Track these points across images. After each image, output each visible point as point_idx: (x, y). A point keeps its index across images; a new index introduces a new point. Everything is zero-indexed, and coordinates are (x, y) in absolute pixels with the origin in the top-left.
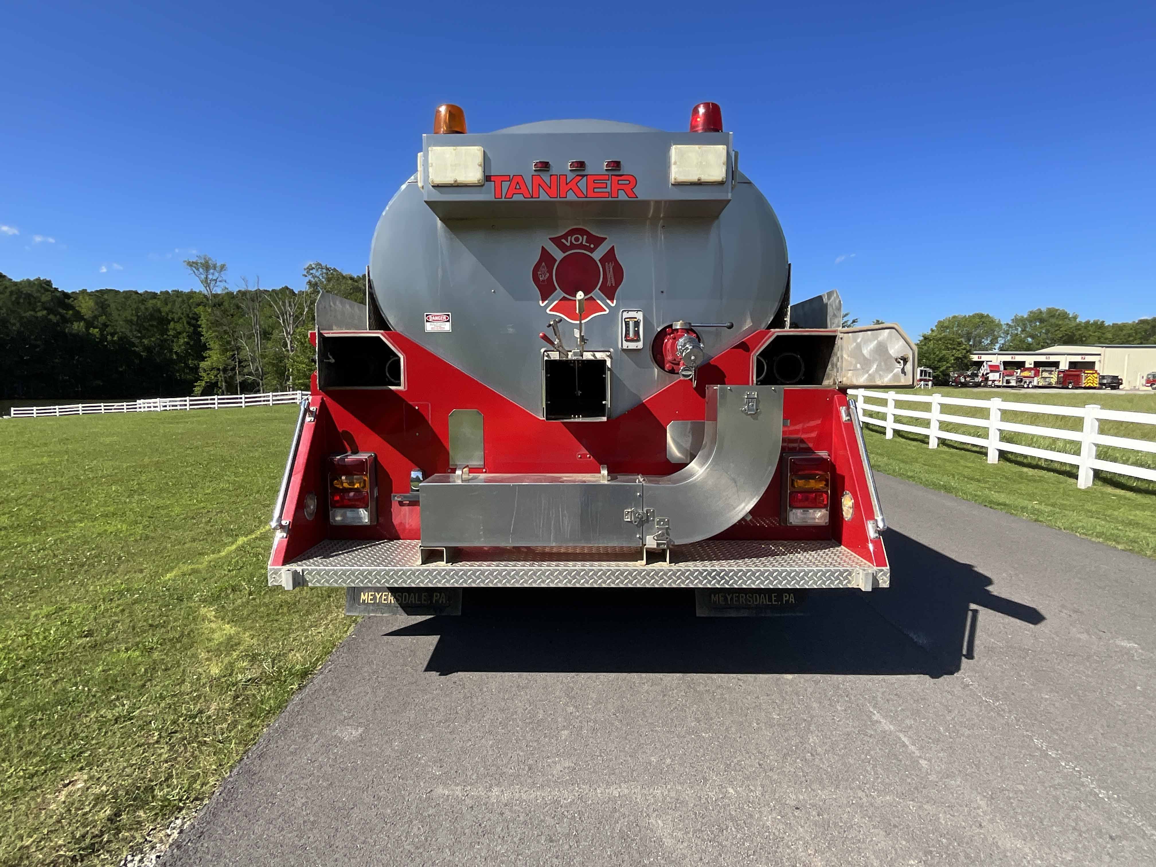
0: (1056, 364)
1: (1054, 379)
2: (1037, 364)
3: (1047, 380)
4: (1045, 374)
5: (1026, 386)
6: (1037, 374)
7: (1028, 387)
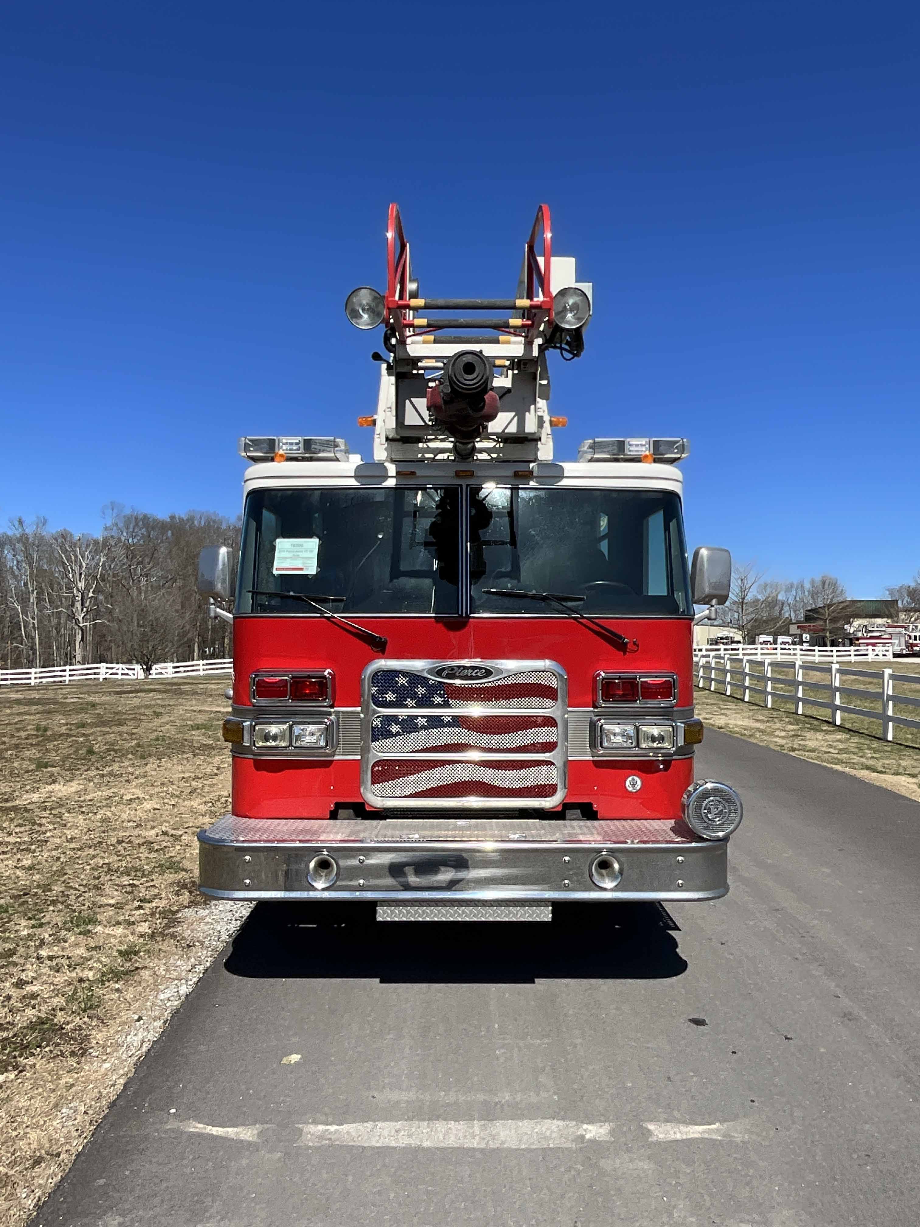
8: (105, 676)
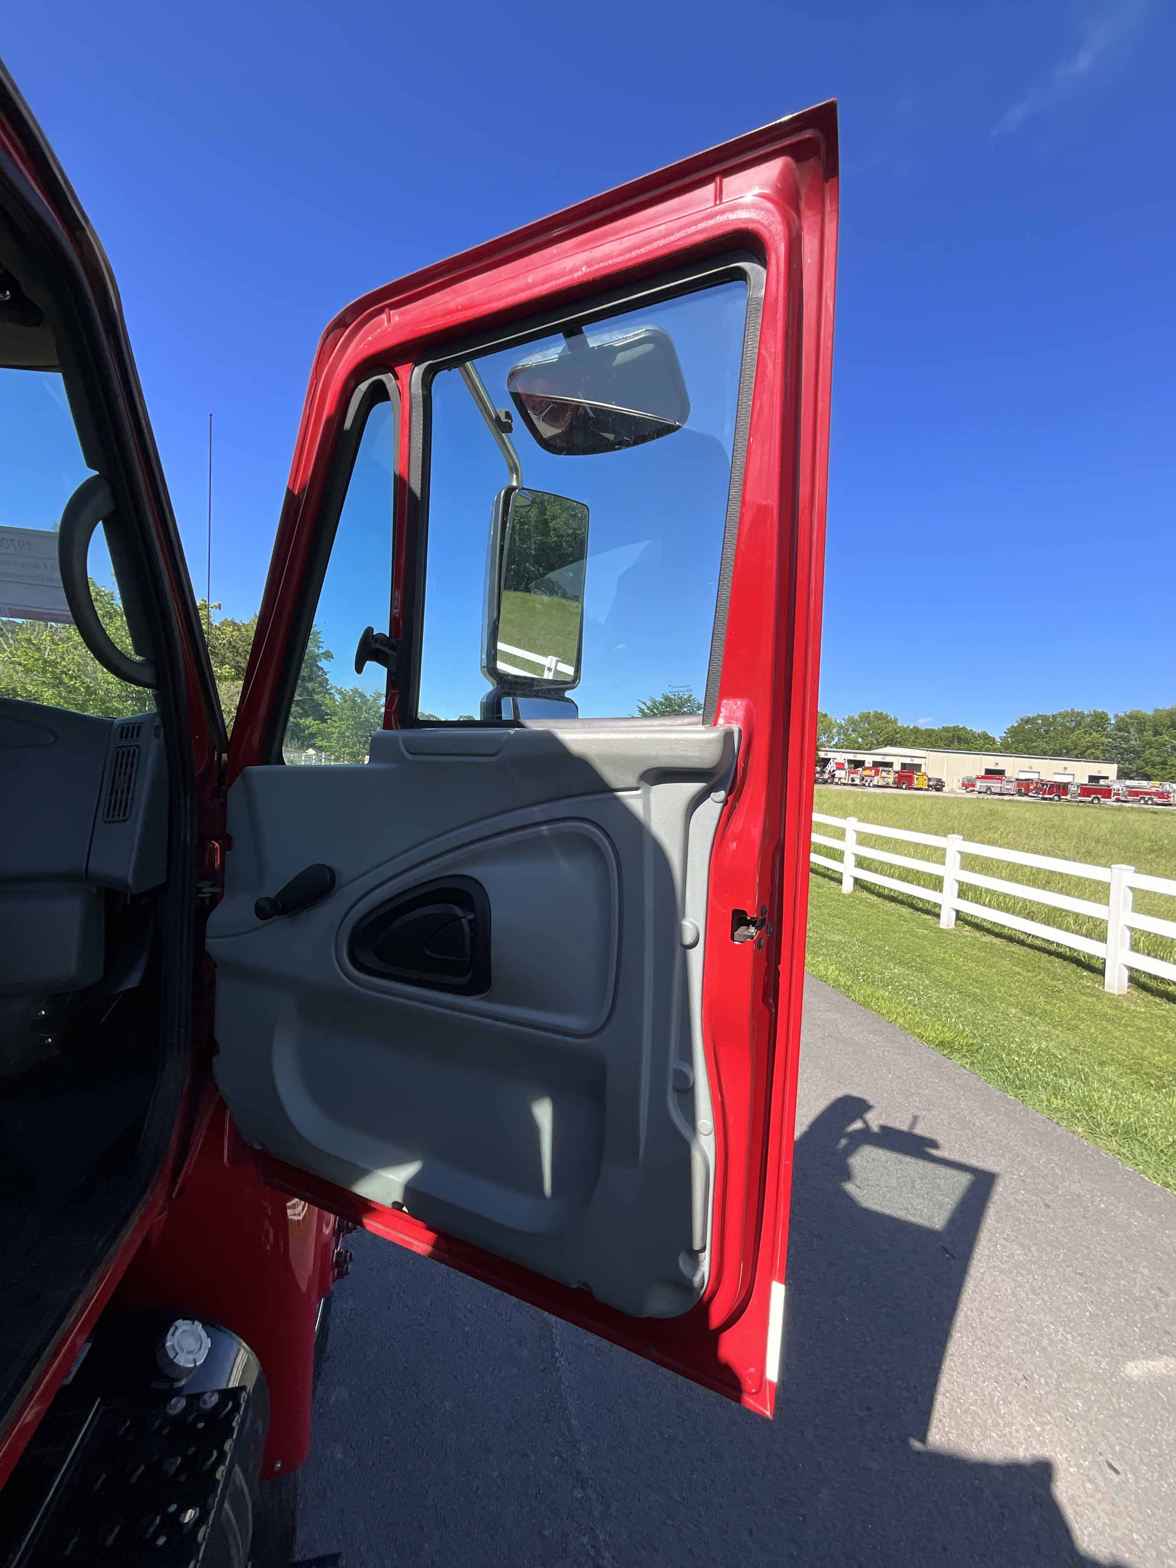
0: (890, 765)
1: (891, 779)
2: (876, 764)
3: (886, 780)
4: (884, 774)
5: (867, 784)
6: (877, 773)
7: (869, 786)
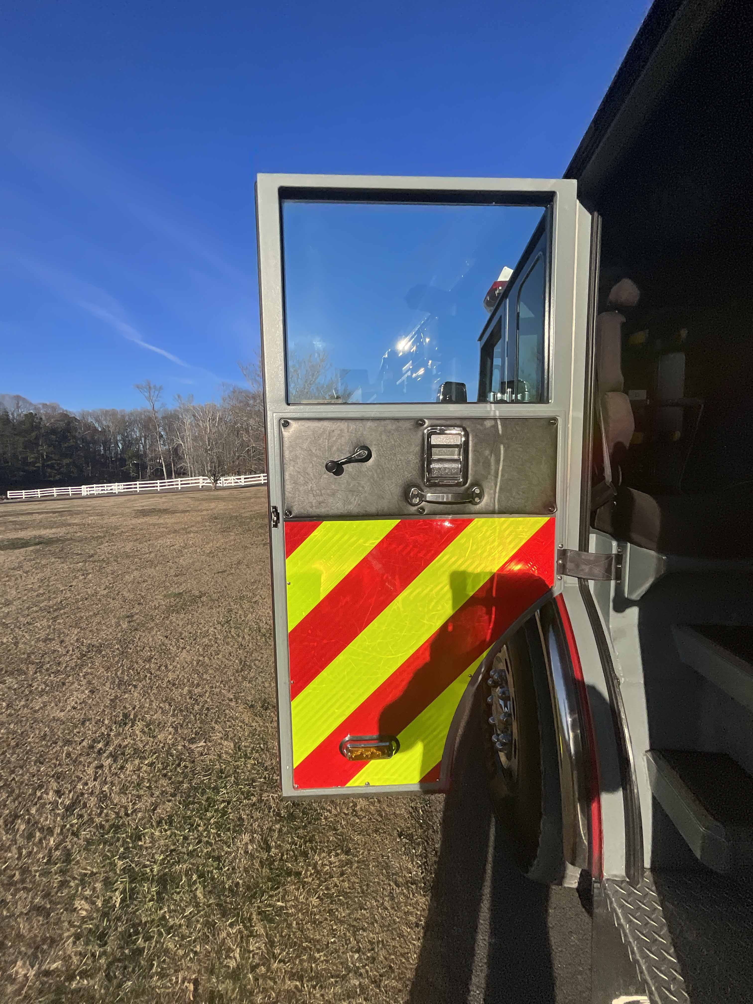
8: (202, 485)
